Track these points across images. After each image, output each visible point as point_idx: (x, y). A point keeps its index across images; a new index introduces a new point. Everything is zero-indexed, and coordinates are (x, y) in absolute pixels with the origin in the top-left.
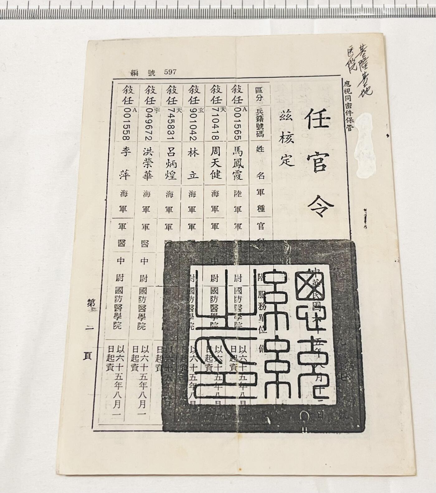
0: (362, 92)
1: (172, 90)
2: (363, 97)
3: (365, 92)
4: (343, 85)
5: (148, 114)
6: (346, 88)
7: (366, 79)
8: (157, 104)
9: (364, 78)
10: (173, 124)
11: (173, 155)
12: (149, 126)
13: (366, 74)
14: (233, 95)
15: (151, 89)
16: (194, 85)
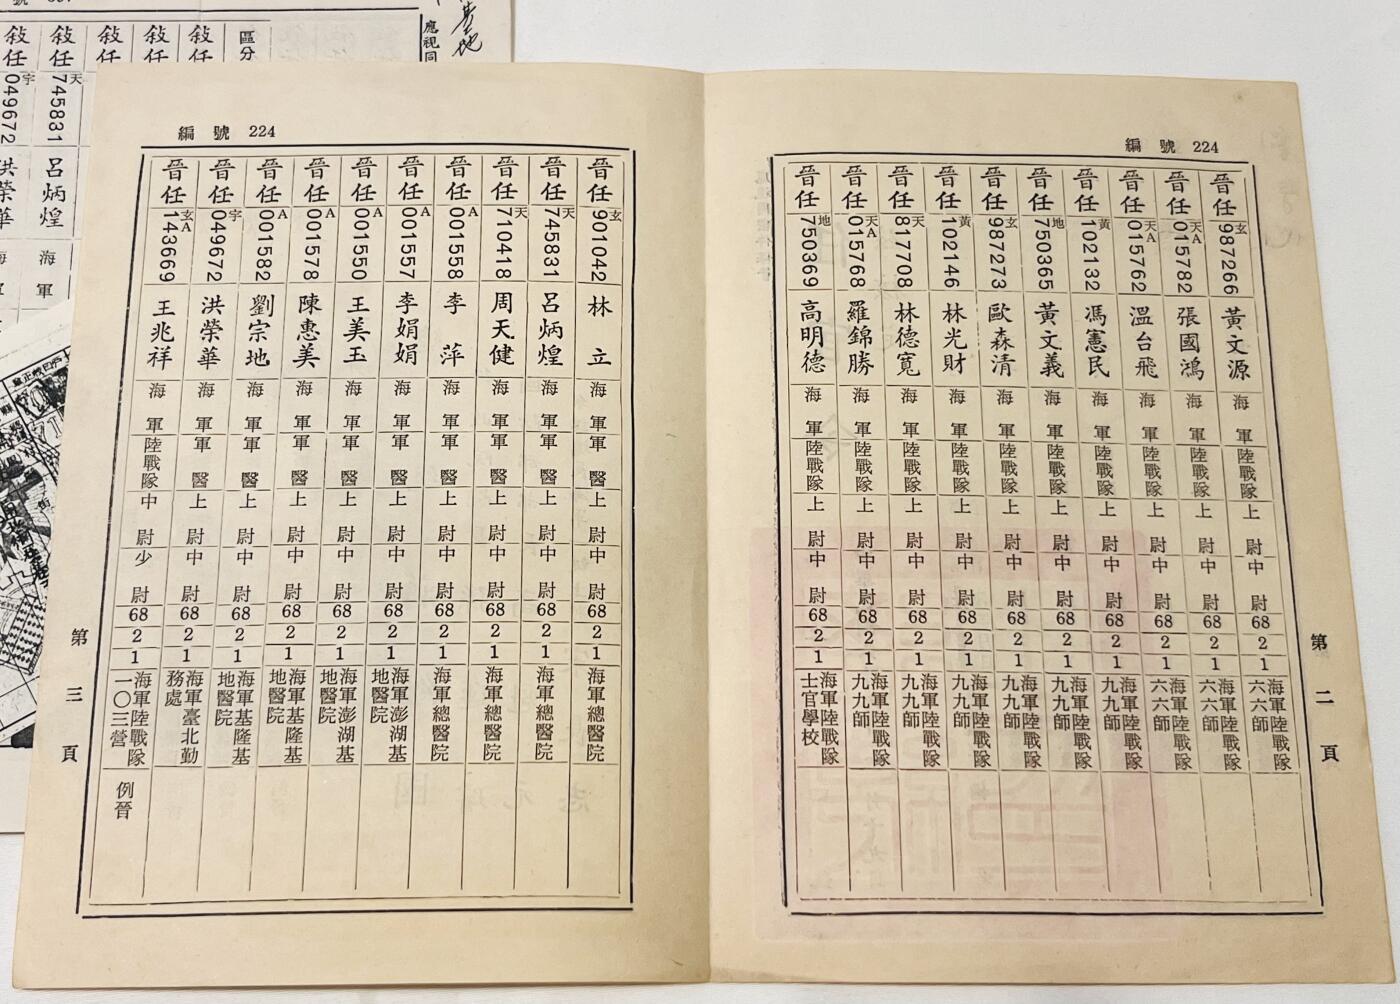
0: (461, 45)
1: (62, 35)
2: (461, 54)
3: (466, 45)
4: (423, 29)
5: (10, 87)
6: (427, 35)
7: (470, 17)
8: (28, 66)
9: (466, 16)
10: (61, 108)
11: (59, 175)
12: (10, 112)
13: (471, 7)
14: (192, 46)
15: (17, 32)
16: (111, 25)
